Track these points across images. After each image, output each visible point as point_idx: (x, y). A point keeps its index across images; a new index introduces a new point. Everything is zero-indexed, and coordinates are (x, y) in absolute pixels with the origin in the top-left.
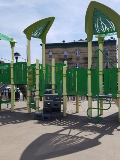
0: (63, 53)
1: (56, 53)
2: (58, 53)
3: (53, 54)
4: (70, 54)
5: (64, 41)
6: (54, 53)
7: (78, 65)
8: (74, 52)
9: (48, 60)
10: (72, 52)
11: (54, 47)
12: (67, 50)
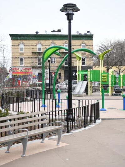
0: (36, 46)
1: (28, 46)
2: (31, 45)
3: (24, 46)
4: (44, 47)
5: (37, 32)
6: (26, 45)
7: (53, 60)
8: (49, 45)
9: (19, 53)
10: (47, 45)
11: (26, 38)
12: (41, 43)
